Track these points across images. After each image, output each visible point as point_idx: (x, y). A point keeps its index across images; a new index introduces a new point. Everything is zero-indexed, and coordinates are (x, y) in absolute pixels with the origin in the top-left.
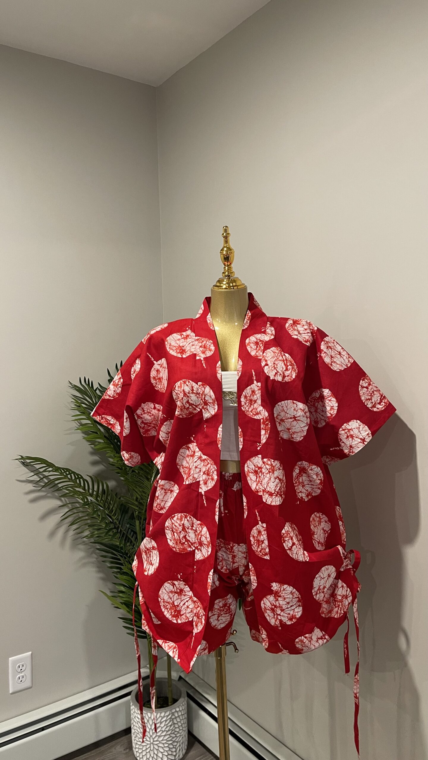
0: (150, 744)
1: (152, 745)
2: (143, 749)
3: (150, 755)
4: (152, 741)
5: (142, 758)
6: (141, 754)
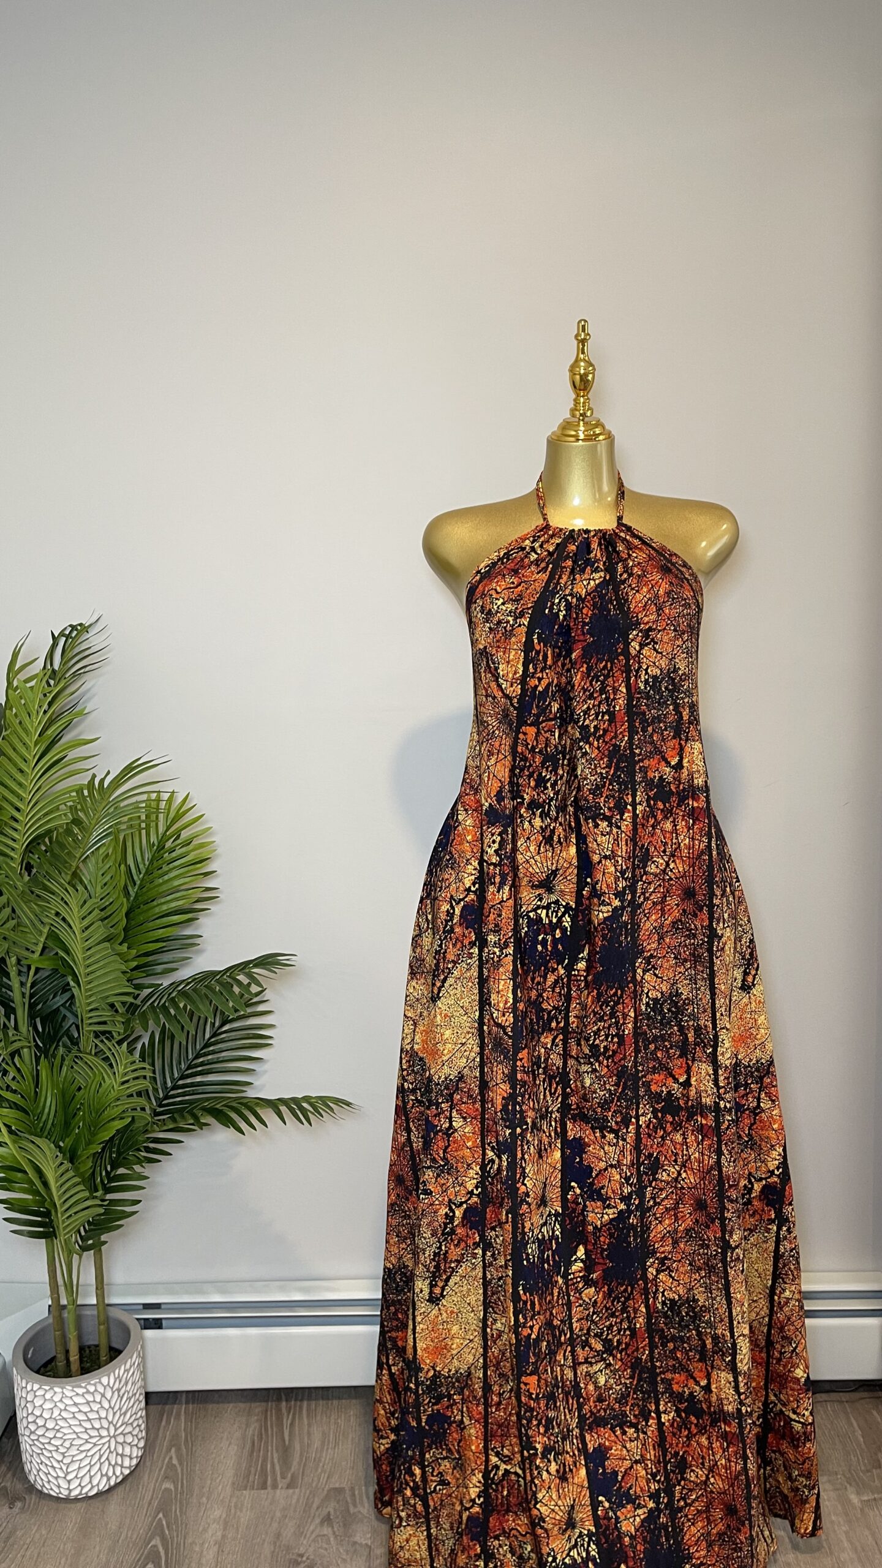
0: (109, 1441)
1: (113, 1439)
2: (92, 1463)
3: (110, 1464)
4: (112, 1434)
5: (90, 1482)
6: (88, 1475)
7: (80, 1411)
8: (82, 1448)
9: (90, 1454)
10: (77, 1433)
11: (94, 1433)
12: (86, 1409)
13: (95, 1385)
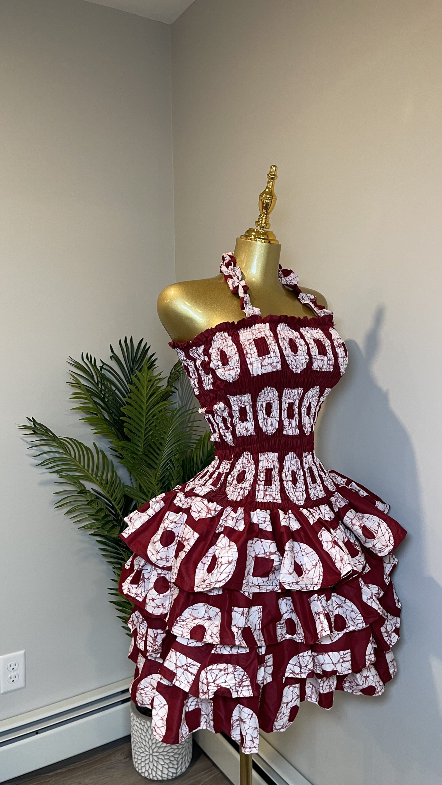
0: (149, 755)
1: (151, 756)
2: (142, 760)
3: (149, 767)
4: (151, 753)
5: (141, 769)
6: (140, 765)
7: (138, 731)
8: (139, 750)
9: (142, 755)
10: (137, 741)
11: (143, 746)
12: (141, 732)
13: (144, 722)
